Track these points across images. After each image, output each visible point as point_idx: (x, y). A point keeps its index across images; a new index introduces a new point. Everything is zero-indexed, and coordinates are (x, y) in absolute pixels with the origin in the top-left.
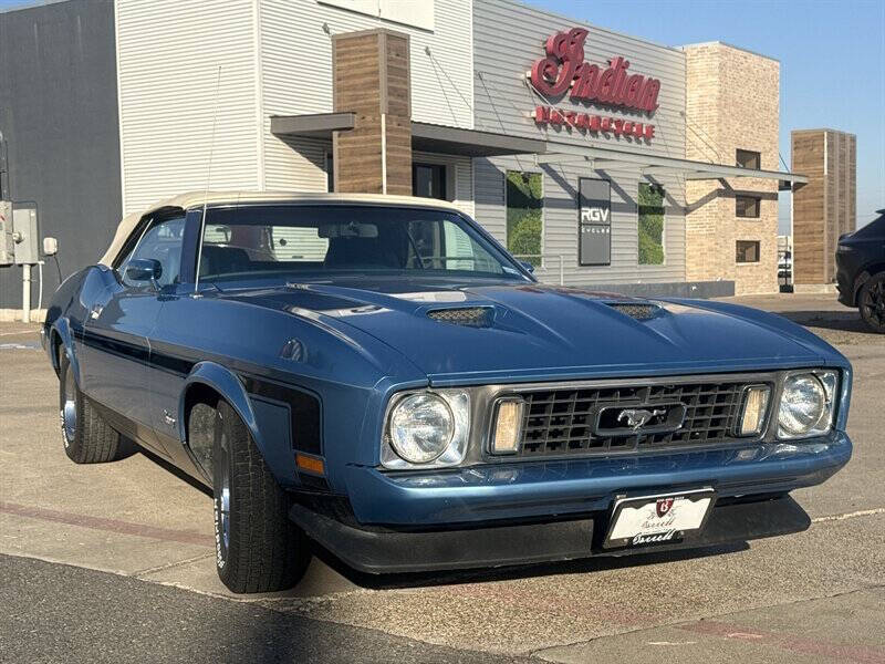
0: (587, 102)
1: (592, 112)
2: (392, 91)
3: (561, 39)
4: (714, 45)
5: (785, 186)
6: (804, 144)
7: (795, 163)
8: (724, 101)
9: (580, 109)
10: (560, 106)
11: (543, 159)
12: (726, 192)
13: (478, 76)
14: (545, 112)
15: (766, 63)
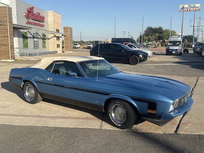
0: (34, 20)
1: (35, 22)
2: (9, 18)
3: (30, 9)
4: (52, 11)
5: (63, 35)
6: (65, 29)
7: (64, 32)
8: (54, 21)
9: (33, 21)
10: (30, 20)
11: (28, 30)
12: (55, 36)
13: (17, 14)
14: (28, 22)
15: (59, 15)
